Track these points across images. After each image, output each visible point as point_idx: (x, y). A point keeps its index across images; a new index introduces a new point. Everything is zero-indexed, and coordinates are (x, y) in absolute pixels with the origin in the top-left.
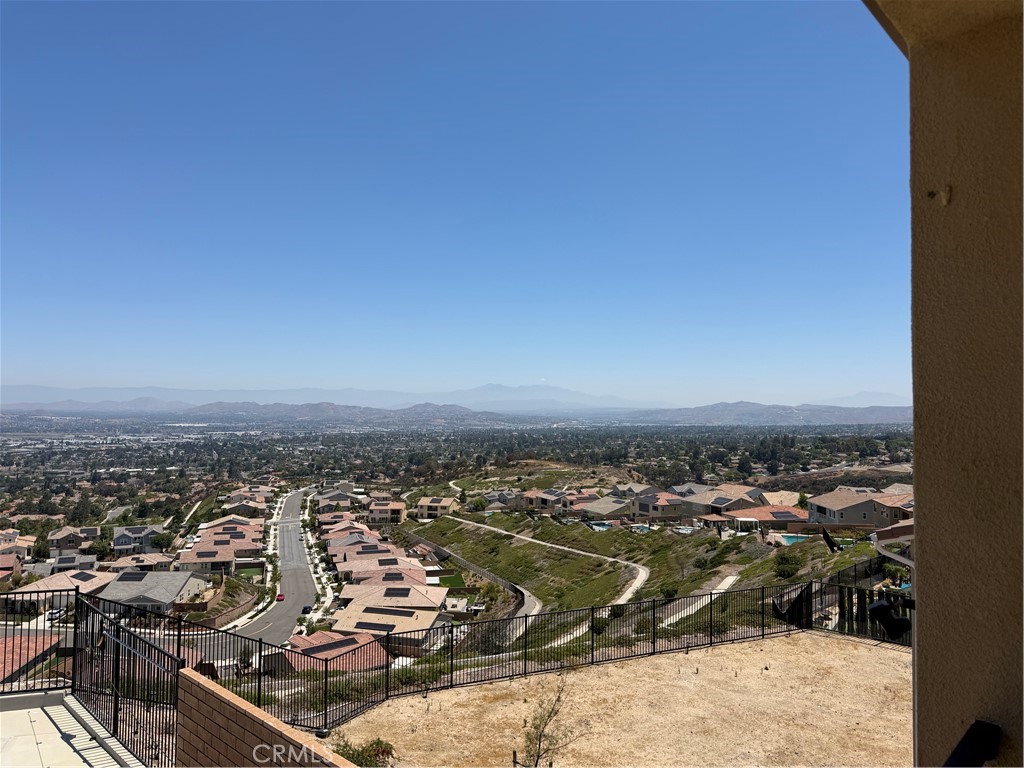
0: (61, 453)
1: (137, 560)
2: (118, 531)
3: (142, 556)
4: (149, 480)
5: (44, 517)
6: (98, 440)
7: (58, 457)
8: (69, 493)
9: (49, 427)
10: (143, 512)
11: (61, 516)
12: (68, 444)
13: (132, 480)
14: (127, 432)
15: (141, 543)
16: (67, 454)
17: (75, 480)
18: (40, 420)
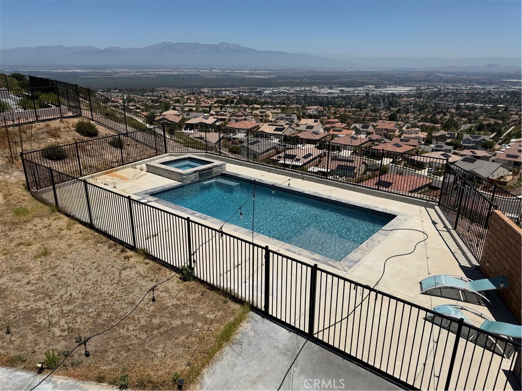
0: (444, 93)
1: (473, 152)
2: (466, 136)
3: (476, 151)
4: (486, 111)
5: (432, 125)
6: (463, 88)
7: (442, 96)
8: (445, 114)
9: (441, 80)
10: (480, 128)
11: (439, 125)
12: (448, 89)
13: (477, 111)
14: (478, 84)
15: (476, 144)
16: (446, 94)
17: (448, 108)
18: (437, 76)
